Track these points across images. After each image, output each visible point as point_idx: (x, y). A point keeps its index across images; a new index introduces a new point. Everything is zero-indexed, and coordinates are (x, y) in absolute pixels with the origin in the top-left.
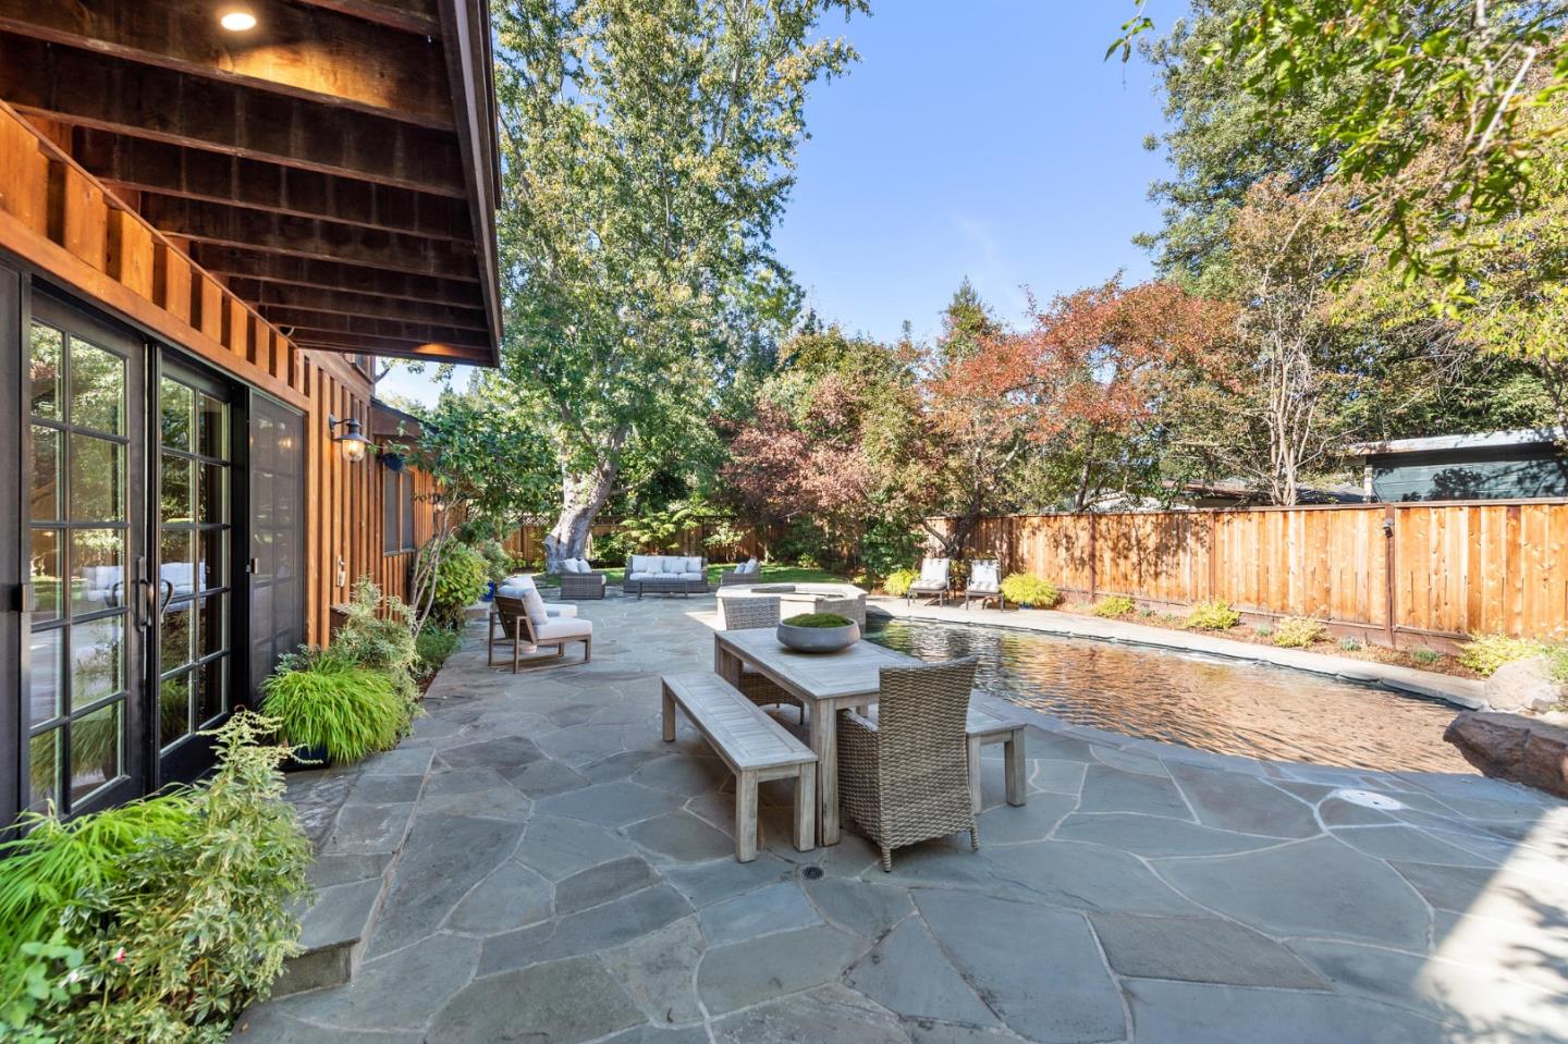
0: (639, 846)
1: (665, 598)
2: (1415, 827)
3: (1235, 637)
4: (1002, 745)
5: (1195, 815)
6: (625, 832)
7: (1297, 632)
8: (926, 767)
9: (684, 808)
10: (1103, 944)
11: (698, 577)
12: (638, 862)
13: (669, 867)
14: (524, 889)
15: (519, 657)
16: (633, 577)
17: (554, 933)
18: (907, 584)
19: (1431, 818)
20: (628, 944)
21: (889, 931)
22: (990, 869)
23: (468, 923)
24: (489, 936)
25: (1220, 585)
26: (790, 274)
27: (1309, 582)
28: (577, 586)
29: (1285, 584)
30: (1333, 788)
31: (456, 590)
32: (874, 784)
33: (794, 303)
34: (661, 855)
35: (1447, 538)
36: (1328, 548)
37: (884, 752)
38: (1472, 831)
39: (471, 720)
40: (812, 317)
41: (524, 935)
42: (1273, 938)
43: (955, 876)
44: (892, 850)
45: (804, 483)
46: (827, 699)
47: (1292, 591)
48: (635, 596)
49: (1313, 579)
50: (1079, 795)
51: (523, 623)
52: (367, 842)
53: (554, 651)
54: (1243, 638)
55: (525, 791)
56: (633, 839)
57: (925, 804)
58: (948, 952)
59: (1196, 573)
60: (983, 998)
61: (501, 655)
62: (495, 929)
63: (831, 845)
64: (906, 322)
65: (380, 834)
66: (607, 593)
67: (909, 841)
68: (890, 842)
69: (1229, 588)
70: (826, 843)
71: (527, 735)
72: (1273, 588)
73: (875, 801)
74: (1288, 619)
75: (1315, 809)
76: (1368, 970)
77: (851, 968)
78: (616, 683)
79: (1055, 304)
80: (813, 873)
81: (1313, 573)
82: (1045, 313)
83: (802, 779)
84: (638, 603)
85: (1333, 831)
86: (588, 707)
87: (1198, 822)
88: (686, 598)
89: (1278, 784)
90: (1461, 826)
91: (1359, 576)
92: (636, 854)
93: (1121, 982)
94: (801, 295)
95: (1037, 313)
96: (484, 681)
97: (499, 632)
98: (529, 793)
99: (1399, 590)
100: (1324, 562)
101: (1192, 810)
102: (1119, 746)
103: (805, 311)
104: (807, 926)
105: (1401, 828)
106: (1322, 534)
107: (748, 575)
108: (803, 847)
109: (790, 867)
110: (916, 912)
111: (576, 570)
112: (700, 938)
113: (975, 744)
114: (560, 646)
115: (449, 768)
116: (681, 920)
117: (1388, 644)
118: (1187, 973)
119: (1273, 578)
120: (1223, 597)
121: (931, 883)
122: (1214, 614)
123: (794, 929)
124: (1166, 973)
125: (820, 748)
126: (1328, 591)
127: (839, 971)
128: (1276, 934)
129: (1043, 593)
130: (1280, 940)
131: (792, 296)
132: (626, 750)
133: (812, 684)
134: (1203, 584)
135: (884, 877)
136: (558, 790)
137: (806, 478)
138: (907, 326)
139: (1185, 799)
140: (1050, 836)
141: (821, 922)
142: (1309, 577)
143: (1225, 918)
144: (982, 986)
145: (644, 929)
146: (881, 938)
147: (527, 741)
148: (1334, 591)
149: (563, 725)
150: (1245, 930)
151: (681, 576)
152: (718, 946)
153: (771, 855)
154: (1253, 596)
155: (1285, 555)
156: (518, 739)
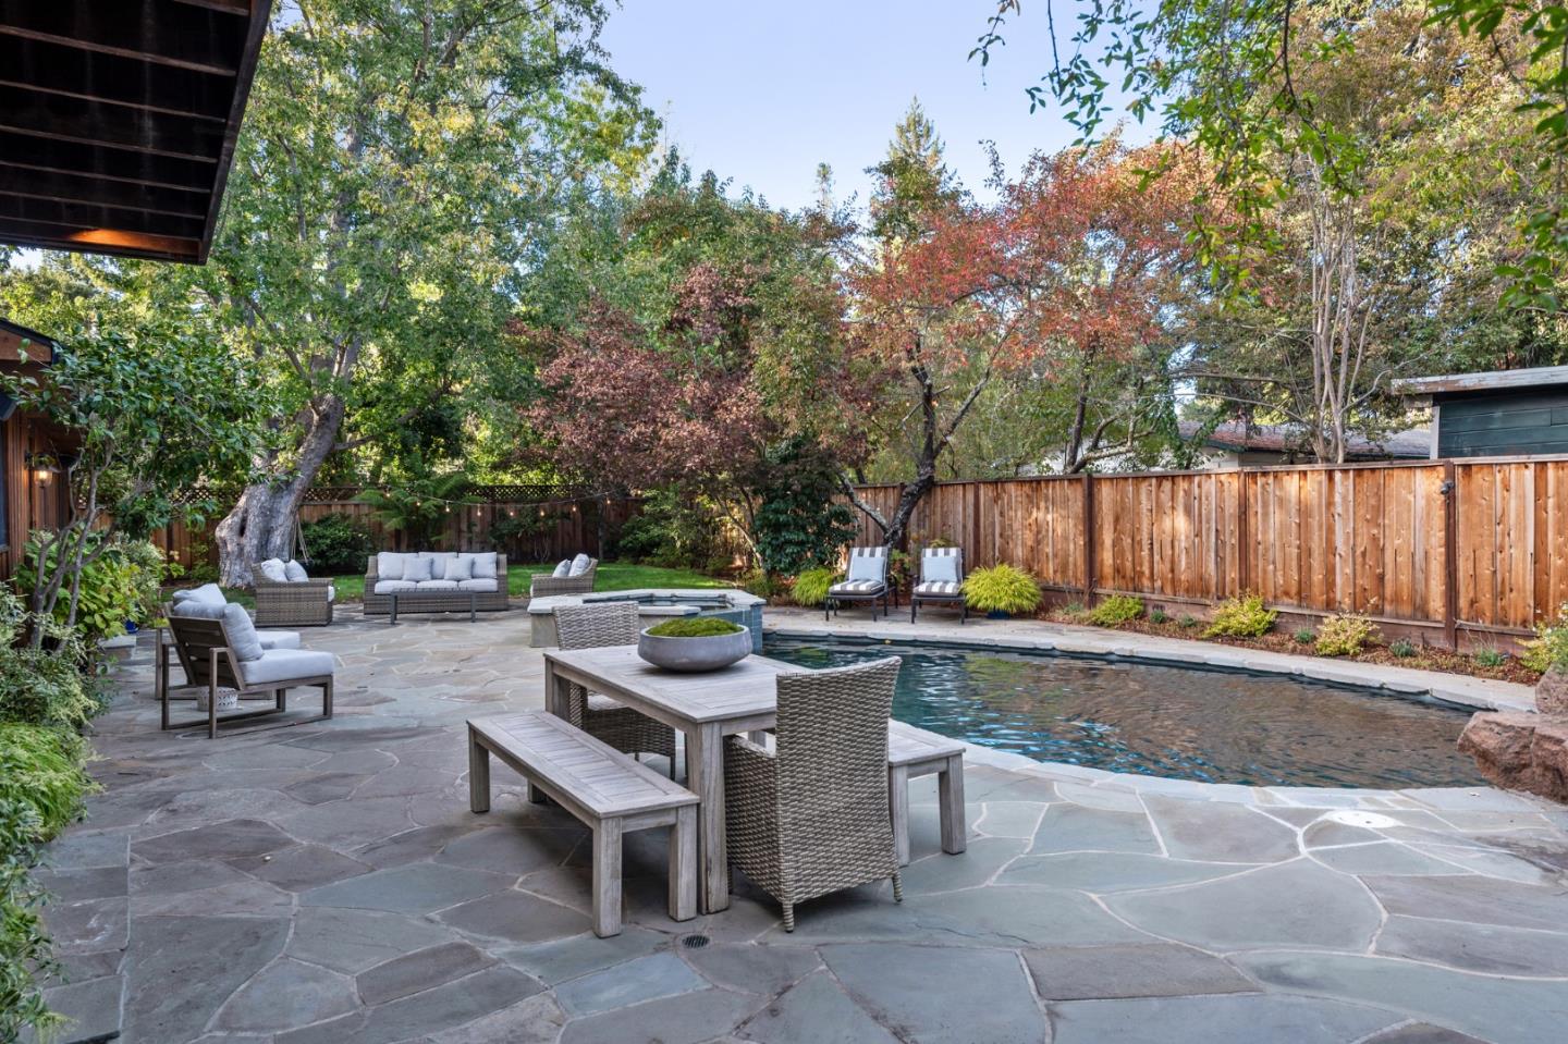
0: (460, 931)
1: (435, 621)
2: (1400, 842)
3: (1269, 648)
4: (936, 775)
5: (1164, 849)
6: (438, 918)
7: (1343, 637)
8: (836, 799)
9: (516, 887)
10: (1033, 975)
11: (490, 584)
12: (462, 947)
13: (505, 950)
14: (311, 985)
15: (217, 715)
16: (380, 587)
17: (366, 1023)
18: (824, 587)
19: (1421, 832)
20: (467, 1025)
21: (790, 987)
22: (915, 920)
23: (246, 1023)
24: (279, 1033)
25: (1253, 575)
26: (637, 90)
27: (1358, 567)
28: (285, 605)
29: (1330, 571)
30: (1328, 810)
31: (91, 613)
32: (772, 827)
33: (642, 138)
34: (492, 938)
35: (1513, 504)
36: (1380, 521)
37: (783, 782)
38: (1460, 842)
39: (163, 801)
40: (673, 160)
41: (327, 1028)
42: (1216, 954)
43: (873, 929)
44: (796, 907)
45: (664, 433)
46: (710, 722)
47: (1339, 580)
48: (388, 619)
49: (1364, 564)
50: (1032, 838)
51: (223, 659)
52: (78, 942)
53: (271, 704)
54: (1278, 648)
55: (278, 884)
56: (451, 924)
57: (835, 847)
58: (857, 997)
59: (1223, 559)
60: (895, 1034)
61: (180, 713)
62: (289, 1025)
63: (717, 912)
64: (823, 166)
65: (92, 933)
66: (335, 615)
67: (817, 891)
68: (791, 896)
69: (1264, 580)
70: (712, 909)
71: (259, 817)
72: (1317, 577)
73: (773, 846)
74: (1333, 617)
75: (1300, 832)
76: (1301, 972)
77: (745, 1023)
78: (384, 743)
79: (1029, 171)
80: (696, 941)
81: (1364, 554)
82: (1016, 182)
83: (679, 825)
84: (393, 630)
85: (1311, 853)
86: (345, 776)
87: (1165, 855)
88: (473, 620)
89: (1268, 811)
90: (1449, 838)
91: (1417, 558)
92: (457, 939)
93: (1047, 1006)
94: (654, 125)
95: (1005, 183)
96: (165, 751)
97: (178, 676)
98: (287, 884)
99: (1461, 574)
100: (1375, 539)
101: (1162, 844)
102: (1092, 781)
103: (660, 153)
104: (690, 991)
105: (1385, 844)
106: (1373, 501)
107: (575, 579)
108: (681, 915)
109: (665, 938)
110: (823, 967)
111: (281, 578)
112: (558, 1012)
113: (900, 776)
114: (280, 695)
115: (150, 864)
116: (532, 999)
117: (1447, 646)
118: (1118, 992)
119: (1317, 563)
120: (1257, 592)
121: (843, 939)
122: (1243, 613)
123: (675, 995)
124: (1095, 994)
125: (702, 787)
126: (1381, 578)
127: (730, 1026)
128: (1220, 951)
129: (1021, 595)
130: (1222, 956)
131: (639, 128)
132: (417, 827)
133: (690, 707)
134: (1232, 574)
135: (787, 937)
136: (328, 879)
137: (666, 425)
138: (824, 173)
139: (1155, 831)
140: (992, 881)
141: (709, 986)
142: (1359, 560)
143: (1171, 941)
144: (893, 1023)
145: (484, 1010)
146: (780, 994)
147: (261, 824)
148: (1389, 576)
149: (313, 802)
150: (1188, 950)
151: (463, 584)
152: (582, 1018)
153: (640, 927)
154: (1294, 590)
155: (1331, 530)
156: (247, 823)
